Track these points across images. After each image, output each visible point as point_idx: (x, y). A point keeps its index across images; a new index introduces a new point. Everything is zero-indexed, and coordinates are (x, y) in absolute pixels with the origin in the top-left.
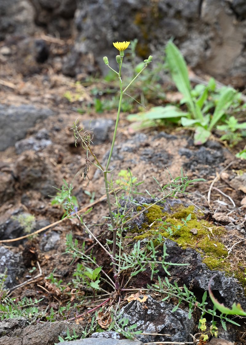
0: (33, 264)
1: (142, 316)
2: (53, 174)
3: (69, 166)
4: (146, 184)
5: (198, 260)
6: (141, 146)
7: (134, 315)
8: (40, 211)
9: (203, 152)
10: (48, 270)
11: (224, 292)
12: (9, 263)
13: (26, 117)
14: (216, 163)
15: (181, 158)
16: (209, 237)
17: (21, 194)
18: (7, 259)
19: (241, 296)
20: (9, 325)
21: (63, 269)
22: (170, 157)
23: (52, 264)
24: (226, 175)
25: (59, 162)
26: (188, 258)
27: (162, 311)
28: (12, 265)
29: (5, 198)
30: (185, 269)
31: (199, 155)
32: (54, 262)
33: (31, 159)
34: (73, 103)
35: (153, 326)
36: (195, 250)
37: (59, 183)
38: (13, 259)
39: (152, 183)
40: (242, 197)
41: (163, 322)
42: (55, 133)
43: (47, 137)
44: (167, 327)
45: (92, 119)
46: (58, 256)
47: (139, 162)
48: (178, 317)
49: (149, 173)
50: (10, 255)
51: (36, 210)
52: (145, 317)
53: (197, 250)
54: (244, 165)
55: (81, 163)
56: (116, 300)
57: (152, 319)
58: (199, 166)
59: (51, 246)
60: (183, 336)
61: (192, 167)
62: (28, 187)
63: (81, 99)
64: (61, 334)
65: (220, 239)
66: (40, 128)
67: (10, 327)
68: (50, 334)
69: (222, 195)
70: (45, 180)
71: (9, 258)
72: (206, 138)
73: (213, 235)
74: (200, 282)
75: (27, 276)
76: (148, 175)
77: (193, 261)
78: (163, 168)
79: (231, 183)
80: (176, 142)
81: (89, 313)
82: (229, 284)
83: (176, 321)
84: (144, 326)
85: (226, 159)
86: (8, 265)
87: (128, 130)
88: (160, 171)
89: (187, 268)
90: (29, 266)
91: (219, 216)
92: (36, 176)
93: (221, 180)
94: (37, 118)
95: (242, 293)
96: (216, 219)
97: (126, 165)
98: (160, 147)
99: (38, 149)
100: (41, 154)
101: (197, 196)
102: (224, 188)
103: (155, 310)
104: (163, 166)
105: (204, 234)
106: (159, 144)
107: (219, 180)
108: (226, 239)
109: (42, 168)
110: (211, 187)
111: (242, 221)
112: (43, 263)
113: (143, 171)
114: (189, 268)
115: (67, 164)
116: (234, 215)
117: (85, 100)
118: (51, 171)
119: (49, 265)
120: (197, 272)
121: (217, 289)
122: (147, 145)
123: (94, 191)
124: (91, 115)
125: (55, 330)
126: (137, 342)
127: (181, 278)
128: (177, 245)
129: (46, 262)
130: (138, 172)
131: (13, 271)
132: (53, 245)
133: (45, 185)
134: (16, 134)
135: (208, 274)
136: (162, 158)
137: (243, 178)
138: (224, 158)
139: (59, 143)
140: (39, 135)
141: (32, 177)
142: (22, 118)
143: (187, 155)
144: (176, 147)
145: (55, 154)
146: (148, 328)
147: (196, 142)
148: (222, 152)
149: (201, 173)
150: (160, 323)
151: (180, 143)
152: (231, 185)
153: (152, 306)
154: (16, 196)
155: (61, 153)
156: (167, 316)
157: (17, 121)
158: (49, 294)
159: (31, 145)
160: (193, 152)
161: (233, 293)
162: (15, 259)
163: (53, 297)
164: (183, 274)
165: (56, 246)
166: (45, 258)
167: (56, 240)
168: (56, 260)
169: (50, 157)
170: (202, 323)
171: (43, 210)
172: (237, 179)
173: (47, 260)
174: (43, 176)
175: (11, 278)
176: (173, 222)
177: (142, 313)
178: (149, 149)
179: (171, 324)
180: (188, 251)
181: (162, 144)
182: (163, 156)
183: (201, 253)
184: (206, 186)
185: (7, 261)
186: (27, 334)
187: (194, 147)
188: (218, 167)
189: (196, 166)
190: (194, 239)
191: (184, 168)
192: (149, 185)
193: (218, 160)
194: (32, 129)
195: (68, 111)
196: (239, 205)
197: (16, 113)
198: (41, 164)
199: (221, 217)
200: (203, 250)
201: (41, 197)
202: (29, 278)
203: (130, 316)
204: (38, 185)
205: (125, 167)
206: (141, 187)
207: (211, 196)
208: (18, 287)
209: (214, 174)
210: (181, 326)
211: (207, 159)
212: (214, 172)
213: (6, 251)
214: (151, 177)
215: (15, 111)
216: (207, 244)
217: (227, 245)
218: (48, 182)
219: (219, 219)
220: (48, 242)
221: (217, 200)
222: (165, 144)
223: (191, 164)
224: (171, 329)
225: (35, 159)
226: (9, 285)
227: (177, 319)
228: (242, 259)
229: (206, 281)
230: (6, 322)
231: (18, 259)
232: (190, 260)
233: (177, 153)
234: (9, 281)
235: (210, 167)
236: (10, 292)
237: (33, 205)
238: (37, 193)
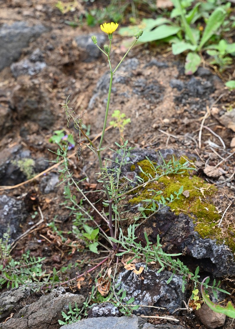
0: (35, 209)
1: (139, 286)
2: (49, 102)
3: (64, 90)
4: (139, 122)
5: (190, 228)
6: (133, 75)
7: (131, 285)
8: (38, 147)
9: (194, 83)
10: (49, 214)
11: (215, 259)
12: (12, 212)
13: (19, 37)
14: (207, 94)
15: (172, 91)
16: (201, 200)
17: (20, 126)
18: (9, 208)
19: (231, 262)
20: (14, 299)
21: (64, 214)
22: (162, 90)
23: (53, 209)
24: (216, 110)
25: (54, 87)
26: (181, 226)
27: (158, 281)
28: (15, 213)
29: (5, 132)
30: (178, 236)
31: (190, 86)
32: (54, 207)
33: (26, 88)
34: (65, 15)
35: (150, 296)
36: (188, 216)
37: (55, 112)
38: (15, 207)
39: (144, 121)
40: (232, 136)
41: (159, 293)
42: (49, 53)
43: (41, 59)
44: (162, 298)
45: (85, 34)
46: (58, 200)
47: (132, 96)
48: (172, 286)
49: (142, 110)
50: (12, 203)
51: (35, 147)
52: (141, 286)
53: (189, 215)
54: (234, 97)
55: (75, 88)
56: (114, 261)
57: (148, 288)
58: (190, 100)
59: (51, 189)
60: (178, 304)
61: (184, 101)
62: (25, 118)
63: (73, 9)
64: (64, 309)
65: (211, 200)
66: (34, 48)
67: (15, 302)
68: (53, 311)
69: (213, 135)
70: (42, 110)
71: (11, 207)
72: (196, 66)
73: (204, 196)
74: (193, 252)
75: (30, 223)
76: (141, 112)
77: (186, 227)
78: (154, 103)
79: (221, 120)
80: (167, 72)
81: (90, 273)
82: (220, 252)
83: (171, 290)
84: (140, 296)
85: (216, 89)
86: (11, 214)
87: (119, 47)
88: (152, 107)
89: (181, 235)
90: (30, 211)
91: (210, 172)
92: (32, 107)
93: (212, 117)
94: (30, 37)
95: (232, 260)
96: (207, 175)
97: (119, 99)
98: (152, 76)
99: (33, 74)
100: (36, 81)
101: (188, 139)
102: (214, 126)
103: (151, 280)
104: (155, 101)
105: (196, 196)
106: (151, 74)
107: (210, 116)
108: (216, 200)
109: (37, 98)
110: (202, 126)
111: (232, 173)
112: (44, 207)
113: (136, 107)
114: (182, 236)
115: (63, 88)
116: (225, 166)
117: (77, 10)
118: (47, 99)
119: (50, 210)
120: (189, 241)
121: (209, 257)
122: (139, 74)
123: (89, 124)
124: (83, 30)
125: (58, 306)
126: (135, 319)
127: (174, 244)
128: (171, 211)
129: (47, 206)
130: (131, 108)
131: (16, 219)
132: (52, 189)
133: (42, 116)
134: (11, 54)
135: (200, 244)
136: (154, 92)
137: (233, 114)
138: (214, 88)
139: (53, 65)
140: (33, 57)
141: (29, 108)
142: (16, 39)
143: (178, 87)
144: (167, 77)
145: (50, 78)
146: (145, 298)
147: (187, 72)
148: (212, 82)
149: (192, 108)
150: (156, 293)
151: (171, 72)
152: (221, 122)
153: (148, 276)
154: (14, 128)
155: (56, 77)
156: (162, 287)
157: (11, 42)
158: (51, 245)
159: (26, 69)
160: (184, 83)
161: (224, 259)
162: (17, 206)
163: (55, 247)
164: (177, 241)
165: (56, 189)
166: (46, 202)
167: (55, 183)
168: (56, 205)
169: (45, 83)
170: (195, 294)
171: (42, 147)
172: (227, 116)
173: (47, 204)
174: (39, 106)
175: (15, 228)
176: (166, 182)
177: (138, 283)
178: (142, 79)
179: (166, 295)
180: (181, 217)
181: (154, 74)
182: (155, 88)
183: (193, 219)
184: (198, 124)
185: (10, 210)
186: (32, 313)
187: (184, 77)
188: (208, 99)
189: (187, 100)
190: (186, 203)
191: (175, 103)
192: (142, 123)
193: (208, 91)
194: (25, 50)
195: (61, 26)
196: (229, 147)
197: (9, 33)
198: (37, 93)
199: (212, 172)
200: (195, 215)
201: (39, 129)
202: (32, 225)
203: (128, 287)
204: (35, 116)
205: (118, 101)
206: (134, 125)
207: (202, 136)
208: (22, 236)
209: (204, 109)
210: (176, 295)
211: (198, 90)
212: (205, 106)
213: (8, 199)
214: (144, 115)
215: (8, 31)
216: (199, 208)
217: (217, 206)
218: (44, 113)
219: (210, 174)
220: (48, 185)
221: (208, 140)
222: (156, 73)
223: (182, 98)
224: (166, 299)
225: (30, 87)
226: (13, 235)
227: (172, 288)
228: (233, 222)
229: (198, 250)
230: (12, 296)
231: (20, 206)
232: (183, 227)
233: (168, 85)
234: (13, 231)
235: (201, 101)
236: (15, 243)
237: (31, 141)
238: (35, 125)
